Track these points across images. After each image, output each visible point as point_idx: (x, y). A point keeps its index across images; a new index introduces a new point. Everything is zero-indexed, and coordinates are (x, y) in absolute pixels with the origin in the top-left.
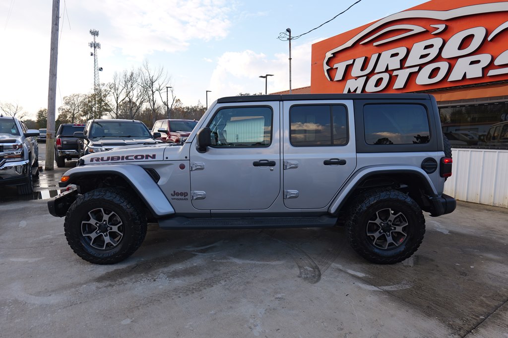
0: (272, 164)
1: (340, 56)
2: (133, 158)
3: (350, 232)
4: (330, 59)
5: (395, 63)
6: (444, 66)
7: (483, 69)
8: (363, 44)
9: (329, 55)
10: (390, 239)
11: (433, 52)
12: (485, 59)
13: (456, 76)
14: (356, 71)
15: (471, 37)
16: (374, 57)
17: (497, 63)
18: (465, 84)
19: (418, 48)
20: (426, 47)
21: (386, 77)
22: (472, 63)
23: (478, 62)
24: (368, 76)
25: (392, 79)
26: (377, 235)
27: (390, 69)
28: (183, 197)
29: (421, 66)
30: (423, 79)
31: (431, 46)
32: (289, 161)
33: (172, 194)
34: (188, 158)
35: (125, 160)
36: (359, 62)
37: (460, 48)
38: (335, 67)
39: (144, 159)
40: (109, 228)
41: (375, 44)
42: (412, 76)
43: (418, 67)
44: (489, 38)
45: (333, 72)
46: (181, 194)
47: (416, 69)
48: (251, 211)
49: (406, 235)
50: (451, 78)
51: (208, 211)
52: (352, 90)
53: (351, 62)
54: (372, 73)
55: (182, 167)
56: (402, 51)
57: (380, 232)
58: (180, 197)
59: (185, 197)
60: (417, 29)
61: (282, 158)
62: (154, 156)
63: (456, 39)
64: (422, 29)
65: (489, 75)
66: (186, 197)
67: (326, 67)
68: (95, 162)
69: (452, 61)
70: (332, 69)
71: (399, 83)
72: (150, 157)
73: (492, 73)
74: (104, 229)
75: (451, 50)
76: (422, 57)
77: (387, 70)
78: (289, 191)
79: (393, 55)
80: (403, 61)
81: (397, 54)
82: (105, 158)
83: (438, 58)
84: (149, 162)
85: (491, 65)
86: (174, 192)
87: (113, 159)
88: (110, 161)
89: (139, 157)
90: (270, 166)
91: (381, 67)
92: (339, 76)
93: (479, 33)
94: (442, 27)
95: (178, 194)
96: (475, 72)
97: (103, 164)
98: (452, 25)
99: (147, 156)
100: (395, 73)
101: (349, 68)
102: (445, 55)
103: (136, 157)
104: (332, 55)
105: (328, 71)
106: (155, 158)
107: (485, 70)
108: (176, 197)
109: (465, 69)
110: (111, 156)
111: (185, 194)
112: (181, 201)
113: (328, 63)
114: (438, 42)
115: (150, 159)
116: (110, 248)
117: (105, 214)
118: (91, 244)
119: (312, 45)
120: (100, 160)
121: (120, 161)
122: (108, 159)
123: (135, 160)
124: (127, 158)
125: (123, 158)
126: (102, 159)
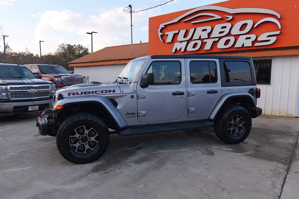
0: (182, 94)
1: (169, 27)
2: (100, 92)
3: (221, 129)
4: (162, 28)
5: (205, 35)
6: (232, 39)
7: (252, 42)
8: (184, 22)
9: (162, 26)
10: (237, 131)
11: (227, 31)
12: (253, 37)
13: (238, 45)
14: (180, 37)
15: (246, 24)
16: (192, 30)
17: (259, 39)
18: (243, 49)
19: (218, 28)
20: (223, 28)
21: (199, 43)
22: (247, 38)
23: (250, 38)
24: (188, 42)
25: (203, 44)
26: (232, 129)
27: (202, 38)
28: (132, 116)
29: (220, 38)
30: (221, 45)
31: (225, 27)
32: (191, 92)
33: (126, 114)
34: (136, 92)
35: (94, 94)
36: (183, 32)
37: (241, 30)
38: (166, 33)
39: (108, 93)
40: (88, 139)
41: (192, 22)
42: (215, 43)
43: (218, 39)
44: (255, 26)
45: (164, 37)
46: (132, 114)
47: (217, 39)
48: (171, 121)
49: (244, 128)
50: (236, 46)
51: (147, 123)
52: (178, 49)
53: (177, 32)
54: (191, 39)
55: (132, 97)
56: (209, 28)
57: (233, 128)
58: (131, 116)
59: (133, 115)
60: (217, 17)
61: (187, 90)
62: (114, 91)
63: (239, 25)
64: (220, 17)
65: (255, 45)
66: (135, 116)
67: (160, 34)
68: (71, 95)
69: (237, 37)
70: (164, 35)
71: (208, 47)
73: (256, 44)
74: (84, 140)
75: (236, 30)
76: (220, 33)
77: (200, 39)
78: (191, 108)
79: (203, 30)
80: (209, 34)
81: (206, 30)
82: (80, 93)
83: (229, 34)
84: (111, 95)
85: (256, 41)
86: (127, 113)
87: (85, 93)
88: (83, 95)
89: (104, 92)
90: (181, 95)
91: (196, 37)
92: (169, 39)
93: (250, 23)
94: (231, 17)
95: (129, 114)
96: (248, 43)
97: (78, 97)
98: (236, 16)
99: (110, 91)
100: (205, 41)
101: (175, 35)
102: (233, 33)
103: (102, 92)
104: (164, 27)
105: (161, 36)
106: (115, 92)
107: (253, 43)
108: (128, 116)
109: (243, 42)
110: (83, 91)
111: (134, 114)
112: (131, 118)
113: (161, 31)
114: (229, 25)
115: (111, 93)
116: (89, 152)
117: (86, 129)
118: (76, 151)
119: (149, 18)
120: (76, 94)
121: (91, 94)
122: (82, 93)
123: (102, 94)
124: (96, 92)
125: (93, 92)
126: (77, 93)
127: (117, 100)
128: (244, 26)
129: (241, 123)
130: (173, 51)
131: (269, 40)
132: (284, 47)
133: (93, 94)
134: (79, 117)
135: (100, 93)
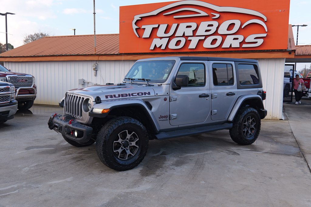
1: (145, 20)
2: (136, 94)
4: (138, 21)
5: (189, 32)
6: (220, 39)
8: (165, 15)
9: (137, 17)
10: (250, 132)
11: (213, 29)
12: (241, 38)
13: (226, 45)
14: (161, 32)
15: (233, 24)
16: (174, 26)
17: (247, 41)
18: (231, 50)
19: (204, 25)
20: (209, 26)
21: (183, 40)
22: (234, 39)
23: (237, 39)
24: (170, 38)
25: (188, 42)
27: (186, 35)
28: (165, 119)
29: (206, 36)
30: (207, 44)
31: (212, 25)
32: (214, 94)
33: (159, 118)
34: (168, 94)
36: (163, 27)
37: (228, 30)
38: (143, 27)
39: (144, 95)
40: (130, 144)
41: (175, 17)
42: (201, 42)
43: (204, 37)
44: (243, 27)
47: (203, 38)
48: (197, 124)
49: (255, 129)
50: (223, 46)
51: (177, 126)
52: (158, 46)
53: (156, 26)
55: (165, 100)
56: (194, 25)
57: (247, 129)
58: (163, 119)
60: (203, 13)
61: (211, 92)
62: (149, 93)
63: (226, 24)
64: (206, 14)
65: (243, 47)
66: (167, 119)
67: (135, 27)
68: (109, 98)
69: (224, 36)
70: (139, 28)
71: (193, 45)
72: (147, 94)
73: (244, 46)
75: (223, 30)
76: (207, 31)
77: (184, 36)
78: (214, 110)
79: (187, 27)
80: (195, 31)
81: (190, 27)
83: (216, 33)
84: (146, 97)
85: (243, 42)
86: (161, 116)
87: (122, 95)
88: (121, 97)
89: (140, 94)
90: (206, 97)
91: (179, 33)
94: (217, 16)
96: (236, 44)
98: (223, 15)
99: (145, 93)
100: (189, 38)
101: (154, 30)
102: (220, 32)
103: (138, 94)
104: (140, 19)
105: (136, 29)
106: (150, 94)
107: (241, 43)
108: (161, 119)
111: (166, 117)
114: (216, 24)
115: (147, 95)
116: (130, 158)
117: (128, 134)
118: (119, 157)
119: (120, 7)
120: (113, 97)
121: (128, 97)
122: (119, 96)
123: (138, 96)
124: (132, 95)
125: (129, 95)
126: (115, 96)
127: (152, 103)
128: (231, 26)
129: (253, 124)
130: (152, 47)
131: (256, 42)
132: (270, 50)
133: (130, 96)
134: (123, 120)
135: (136, 96)
